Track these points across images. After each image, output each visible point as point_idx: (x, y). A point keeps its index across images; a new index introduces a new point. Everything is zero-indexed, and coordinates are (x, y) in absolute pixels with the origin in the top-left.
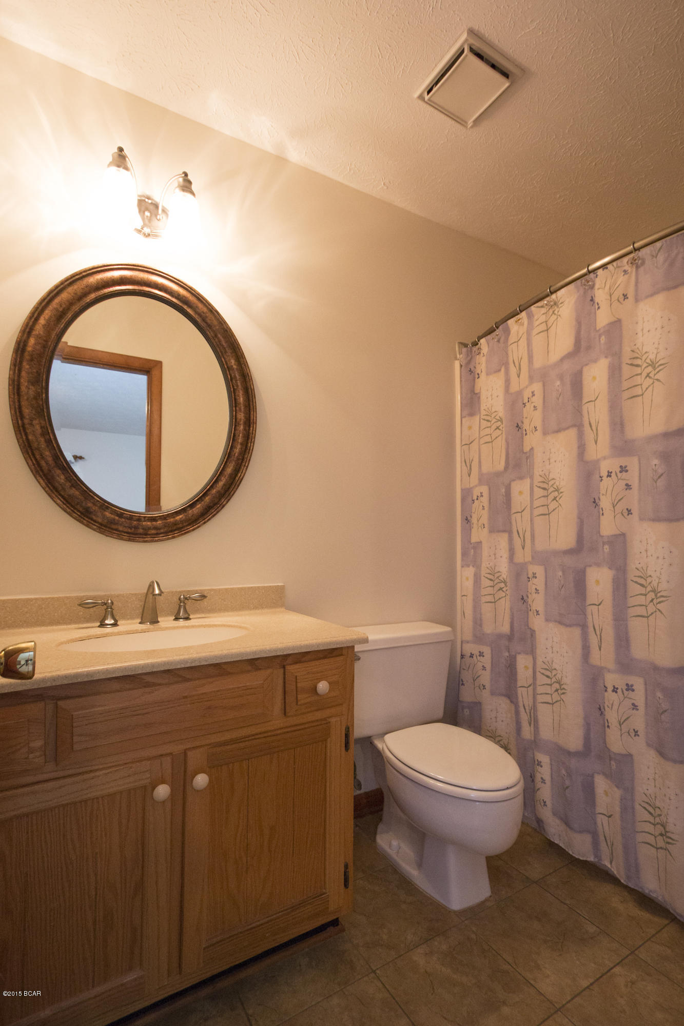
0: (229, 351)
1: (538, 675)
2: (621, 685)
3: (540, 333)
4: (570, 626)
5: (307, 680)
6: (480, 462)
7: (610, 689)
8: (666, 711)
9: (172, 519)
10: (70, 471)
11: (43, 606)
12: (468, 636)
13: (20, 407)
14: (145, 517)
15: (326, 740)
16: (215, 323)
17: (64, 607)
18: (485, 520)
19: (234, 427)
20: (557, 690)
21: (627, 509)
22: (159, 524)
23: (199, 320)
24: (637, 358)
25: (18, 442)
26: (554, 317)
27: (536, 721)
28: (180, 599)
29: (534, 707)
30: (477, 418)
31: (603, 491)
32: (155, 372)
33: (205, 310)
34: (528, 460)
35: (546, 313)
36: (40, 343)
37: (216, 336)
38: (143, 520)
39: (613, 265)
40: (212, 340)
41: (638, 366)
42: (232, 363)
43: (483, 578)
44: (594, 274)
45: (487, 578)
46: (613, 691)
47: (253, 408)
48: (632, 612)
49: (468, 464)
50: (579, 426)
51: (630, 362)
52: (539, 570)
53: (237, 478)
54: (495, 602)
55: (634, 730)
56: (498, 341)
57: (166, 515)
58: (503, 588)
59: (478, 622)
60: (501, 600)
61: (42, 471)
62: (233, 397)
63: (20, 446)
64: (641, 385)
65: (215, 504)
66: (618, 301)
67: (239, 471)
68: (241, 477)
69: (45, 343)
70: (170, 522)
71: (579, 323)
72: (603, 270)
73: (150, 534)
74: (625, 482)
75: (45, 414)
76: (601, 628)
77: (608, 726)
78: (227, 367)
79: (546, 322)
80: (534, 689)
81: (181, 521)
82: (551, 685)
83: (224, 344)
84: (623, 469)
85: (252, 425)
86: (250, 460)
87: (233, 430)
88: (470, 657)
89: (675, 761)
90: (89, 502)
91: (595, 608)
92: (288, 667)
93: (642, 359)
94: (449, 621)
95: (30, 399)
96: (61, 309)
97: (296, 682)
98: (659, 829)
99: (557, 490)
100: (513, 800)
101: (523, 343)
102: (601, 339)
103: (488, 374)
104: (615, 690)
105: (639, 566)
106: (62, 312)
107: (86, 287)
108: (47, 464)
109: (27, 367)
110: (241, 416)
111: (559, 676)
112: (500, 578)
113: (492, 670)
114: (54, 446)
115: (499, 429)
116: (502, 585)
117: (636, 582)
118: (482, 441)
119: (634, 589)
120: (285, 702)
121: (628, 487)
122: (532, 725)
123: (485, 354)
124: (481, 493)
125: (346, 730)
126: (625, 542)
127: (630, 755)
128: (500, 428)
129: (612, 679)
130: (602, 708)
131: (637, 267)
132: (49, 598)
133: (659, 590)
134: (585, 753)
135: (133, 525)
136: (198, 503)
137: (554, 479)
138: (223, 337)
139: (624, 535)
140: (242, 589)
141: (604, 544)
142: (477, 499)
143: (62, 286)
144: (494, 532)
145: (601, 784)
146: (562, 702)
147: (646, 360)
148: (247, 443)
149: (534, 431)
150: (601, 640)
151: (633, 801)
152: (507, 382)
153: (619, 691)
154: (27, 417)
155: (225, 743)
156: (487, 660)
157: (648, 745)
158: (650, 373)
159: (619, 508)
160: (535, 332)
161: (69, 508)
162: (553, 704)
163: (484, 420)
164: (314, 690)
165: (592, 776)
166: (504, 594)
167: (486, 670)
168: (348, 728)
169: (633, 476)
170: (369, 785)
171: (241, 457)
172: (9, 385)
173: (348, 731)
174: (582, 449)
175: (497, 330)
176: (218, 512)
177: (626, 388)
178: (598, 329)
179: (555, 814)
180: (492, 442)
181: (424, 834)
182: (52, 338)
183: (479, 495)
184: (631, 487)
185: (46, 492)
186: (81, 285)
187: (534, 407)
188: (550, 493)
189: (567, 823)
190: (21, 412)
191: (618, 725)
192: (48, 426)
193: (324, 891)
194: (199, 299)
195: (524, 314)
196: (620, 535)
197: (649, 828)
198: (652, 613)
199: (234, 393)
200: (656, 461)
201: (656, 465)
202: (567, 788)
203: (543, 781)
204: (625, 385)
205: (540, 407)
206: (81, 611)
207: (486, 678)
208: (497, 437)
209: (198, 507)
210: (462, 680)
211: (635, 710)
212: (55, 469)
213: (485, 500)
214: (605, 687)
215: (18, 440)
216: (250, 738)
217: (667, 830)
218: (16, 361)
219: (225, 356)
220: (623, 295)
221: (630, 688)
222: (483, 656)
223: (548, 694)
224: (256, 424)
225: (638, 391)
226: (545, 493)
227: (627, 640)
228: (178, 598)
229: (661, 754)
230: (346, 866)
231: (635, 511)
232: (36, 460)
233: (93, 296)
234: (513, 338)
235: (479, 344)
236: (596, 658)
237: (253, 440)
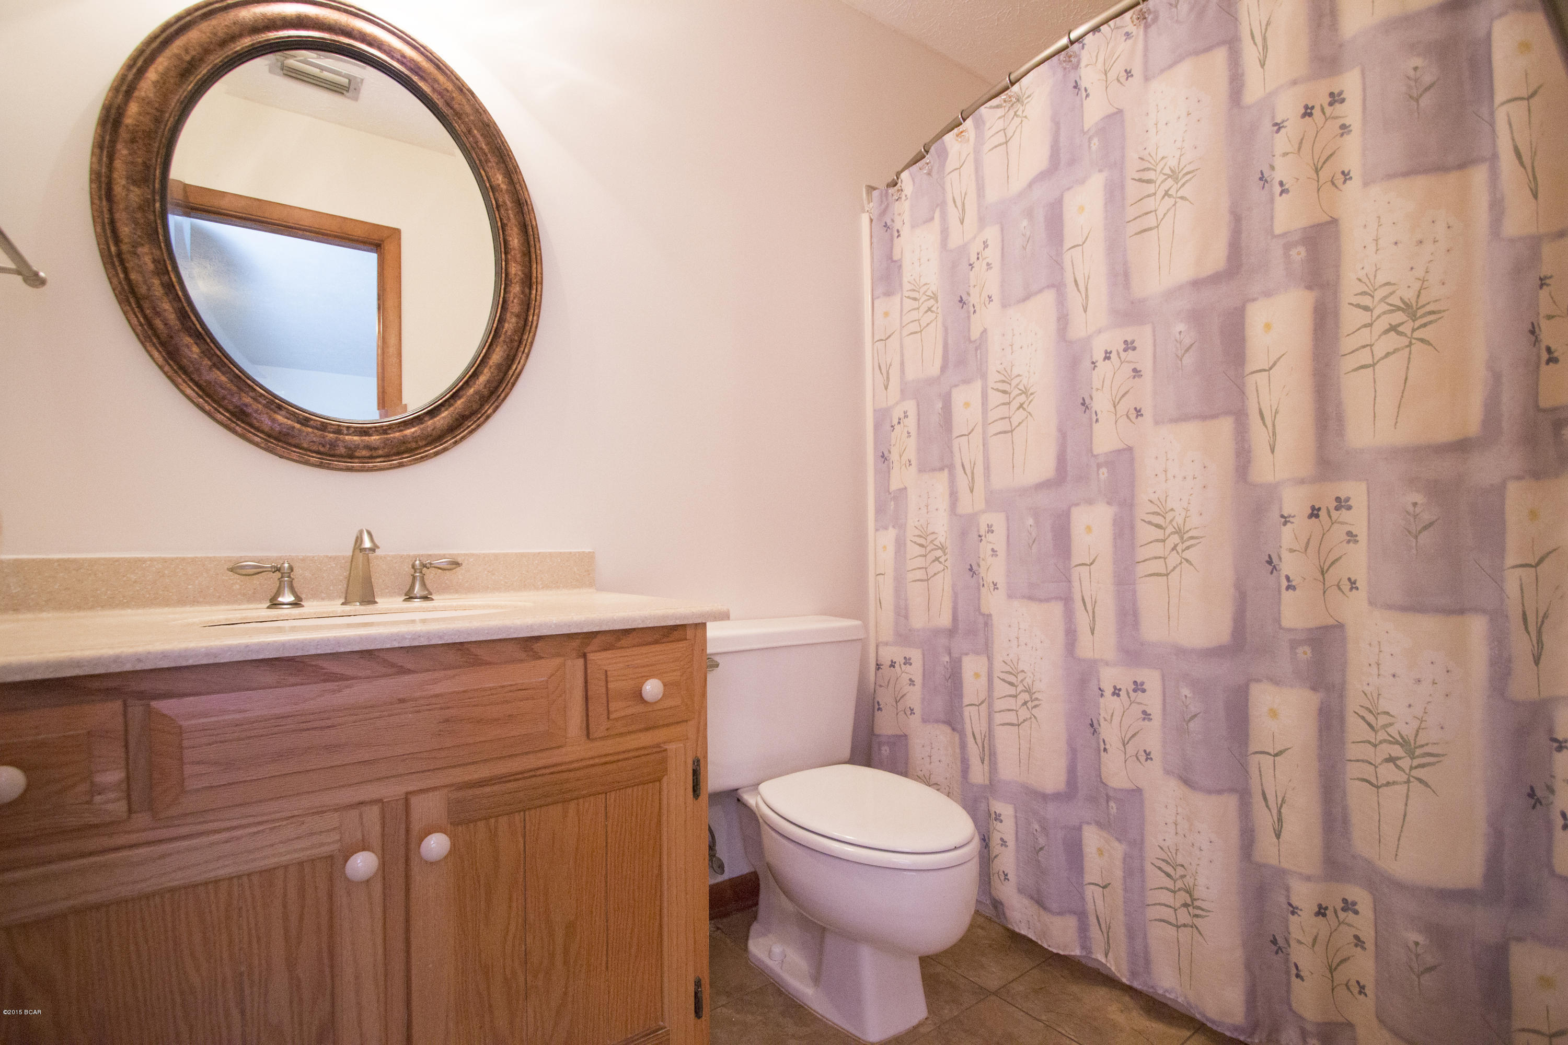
0: (493, 160)
1: (997, 682)
2: (1125, 683)
3: (996, 147)
4: (1047, 600)
5: (624, 678)
6: (902, 363)
7: (1108, 691)
8: (1195, 716)
9: (398, 434)
10: (208, 340)
11: (166, 572)
12: (887, 633)
13: (112, 222)
14: (348, 428)
15: (659, 780)
16: (468, 109)
17: (205, 575)
18: (911, 453)
19: (503, 286)
20: (1025, 703)
21: (1135, 409)
22: (375, 440)
23: (440, 103)
24: (1148, 169)
25: (111, 283)
26: (1017, 121)
27: (993, 754)
28: (413, 566)
29: (990, 733)
30: (896, 299)
31: (1096, 383)
32: (389, 247)
33: (450, 87)
34: (979, 352)
35: (1004, 116)
36: (148, 114)
37: (470, 131)
38: (345, 432)
39: (1109, 26)
40: (465, 139)
41: (1149, 181)
42: (498, 179)
43: (909, 543)
44: (1080, 43)
45: (915, 543)
46: (1114, 694)
47: (536, 258)
48: (1142, 569)
49: (883, 370)
50: (1058, 287)
51: (1137, 176)
52: (997, 520)
53: (511, 372)
54: (928, 580)
55: (1145, 751)
56: (929, 174)
57: (387, 426)
58: (940, 557)
59: (902, 612)
60: (936, 577)
61: (158, 337)
62: (501, 236)
63: (114, 290)
64: (1155, 211)
65: (473, 413)
66: (1118, 81)
67: (513, 360)
68: (518, 370)
69: (158, 114)
70: (394, 438)
71: (1056, 125)
72: (1094, 35)
73: (358, 458)
74: (1132, 366)
75: (161, 237)
76: (1094, 600)
77: (1105, 750)
78: (490, 186)
79: (1004, 130)
80: (990, 706)
81: (415, 439)
82: (1016, 696)
83: (484, 147)
84: (1129, 346)
85: (535, 287)
86: (532, 343)
87: (502, 291)
88: (890, 666)
89: (1209, 792)
90: (244, 395)
91: (1084, 570)
92: (591, 656)
93: (1155, 171)
94: (857, 610)
95: (131, 209)
96: (188, 58)
97: (607, 682)
98: (1183, 897)
99: (1025, 392)
100: (964, 866)
101: (969, 169)
102: (1092, 145)
103: (913, 227)
104: (1116, 692)
105: (1154, 497)
106: (190, 63)
107: (234, 23)
108: (166, 324)
109: (125, 152)
110: (515, 269)
111: (1028, 681)
112: (935, 543)
113: (924, 685)
114: (177, 295)
115: (932, 312)
116: (939, 553)
117: (1150, 523)
118: (905, 332)
119: (1145, 533)
120: (587, 715)
121: (1137, 372)
122: (986, 762)
123: (909, 196)
124: (905, 412)
125: (694, 764)
126: (1132, 460)
127: (1139, 791)
128: (934, 309)
129: (1109, 676)
130: (1095, 722)
131: (1147, 27)
132: (177, 558)
133: (1186, 530)
134: (1069, 794)
135: (327, 439)
136: (443, 409)
137: (1019, 375)
138: (482, 135)
139: (1130, 449)
140: (522, 555)
141: (1099, 466)
142: (899, 423)
143: (188, 18)
144: (925, 471)
145: (1092, 839)
146: (1033, 719)
147: (1162, 169)
148: (527, 316)
149: (987, 303)
150: (1094, 617)
151: (1142, 858)
152: (945, 233)
153: (1123, 693)
154: (126, 240)
155: (482, 783)
156: (916, 671)
157: (1167, 772)
158: (1170, 188)
159: (1122, 408)
160: (987, 147)
161: (209, 404)
162: (1019, 725)
163: (908, 297)
164: (638, 696)
165: (1080, 829)
166: (942, 567)
167: (914, 685)
168: (698, 761)
169: (1144, 358)
170: (735, 867)
171: (516, 338)
172: (91, 181)
173: (698, 765)
174: (1063, 321)
175: (927, 156)
176: (479, 426)
177: (1133, 218)
178: (1086, 129)
179: (1021, 891)
180: (921, 331)
181: (824, 929)
182: (171, 107)
183: (902, 416)
184: (1141, 373)
185: (165, 373)
186: (225, 20)
187: (988, 264)
188: (1014, 398)
189: (1039, 901)
190: (114, 231)
191: (1122, 746)
192: (166, 258)
193: (661, 1023)
194: (438, 67)
195: (969, 122)
196: (1124, 450)
197: (1166, 897)
198: (1175, 568)
199: (504, 231)
200: (1181, 327)
201: (1180, 332)
202: (1041, 849)
203: (1004, 843)
204: (1131, 212)
205: (996, 265)
206: (237, 582)
207: (914, 697)
208: (928, 324)
209: (443, 415)
210: (878, 703)
211: (1146, 721)
212: (182, 334)
213: (911, 423)
214: (1100, 689)
215: (109, 278)
216: (525, 775)
217: (1195, 897)
218: (103, 141)
219: (486, 168)
220: (1126, 71)
221: (1138, 687)
222: (911, 664)
223: (1012, 710)
224: (542, 284)
225: (1151, 221)
226: (1005, 398)
227: (1135, 614)
228: (411, 563)
229: (1187, 782)
230: (698, 983)
231: (1148, 413)
232: (145, 317)
233: (247, 42)
234: (951, 163)
235: (899, 184)
236: (1087, 647)
237: (537, 311)
